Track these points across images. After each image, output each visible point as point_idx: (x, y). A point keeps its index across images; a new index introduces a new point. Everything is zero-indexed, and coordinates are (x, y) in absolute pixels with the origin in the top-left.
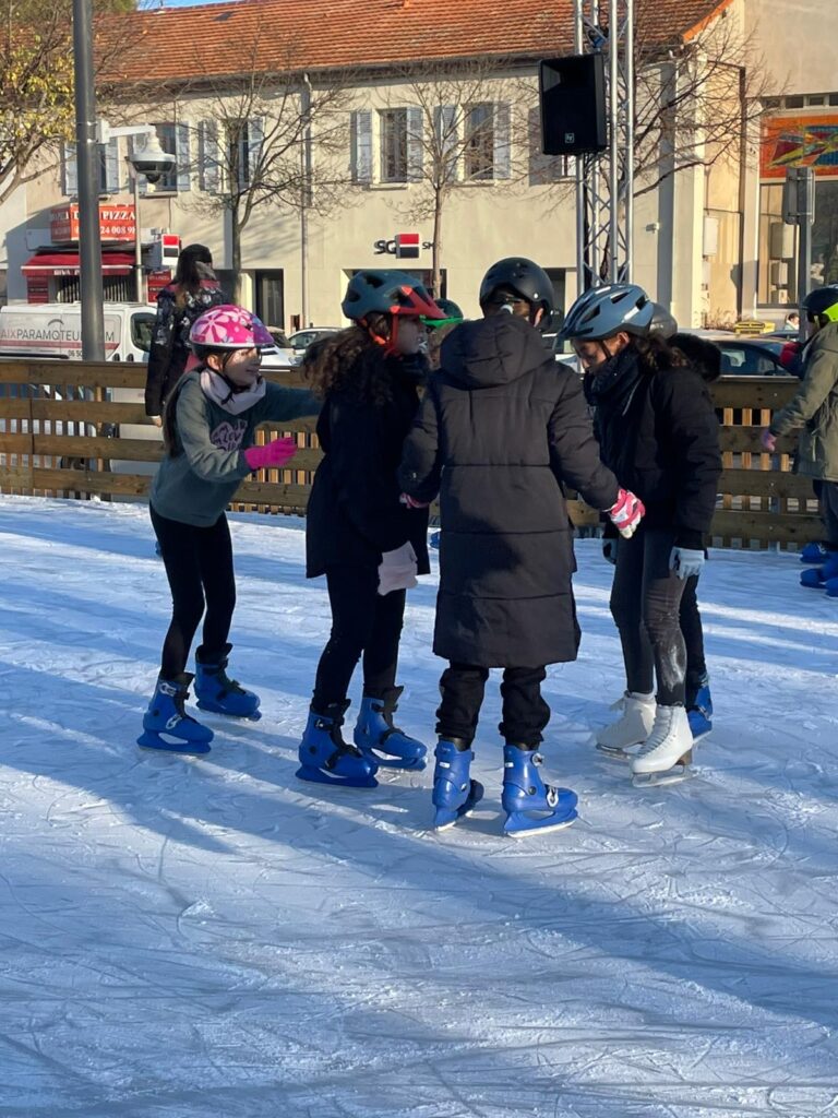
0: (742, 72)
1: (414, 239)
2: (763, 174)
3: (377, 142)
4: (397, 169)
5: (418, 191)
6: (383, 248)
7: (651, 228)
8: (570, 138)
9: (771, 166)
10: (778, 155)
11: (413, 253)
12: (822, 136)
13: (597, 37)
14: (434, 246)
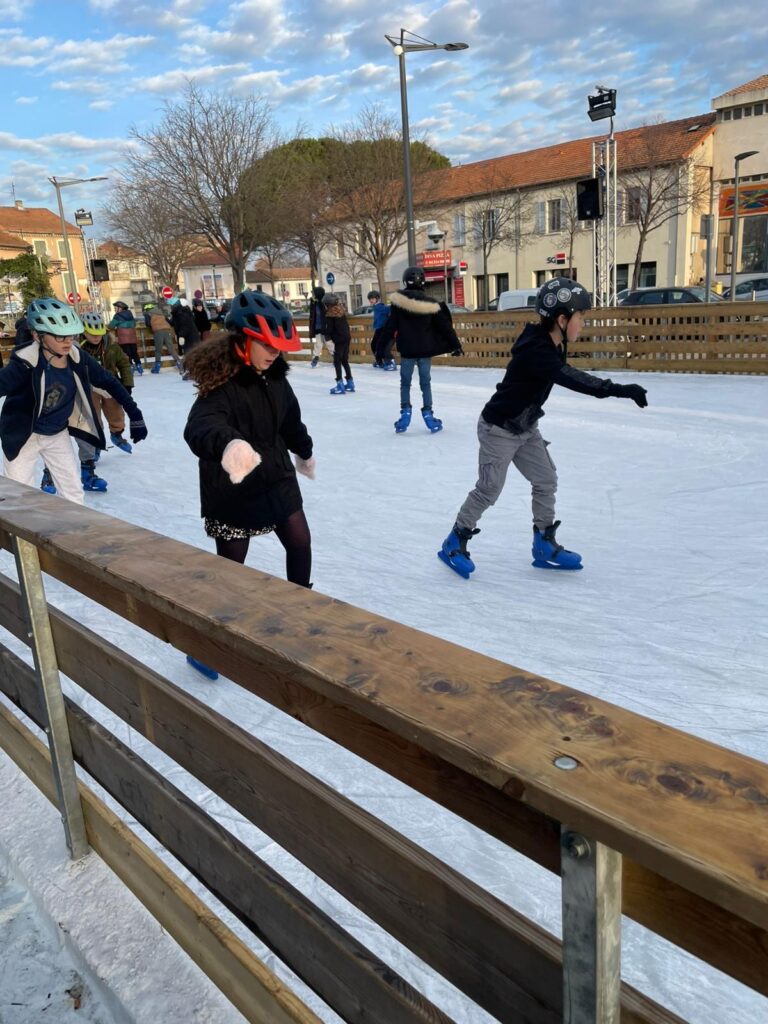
0: (711, 169)
1: (563, 256)
2: (720, 215)
3: (547, 215)
4: (555, 225)
5: (565, 235)
6: (550, 260)
7: (667, 243)
8: (588, 213)
9: (724, 211)
10: (727, 206)
11: (562, 262)
12: (749, 196)
13: (601, 171)
14: (570, 258)
